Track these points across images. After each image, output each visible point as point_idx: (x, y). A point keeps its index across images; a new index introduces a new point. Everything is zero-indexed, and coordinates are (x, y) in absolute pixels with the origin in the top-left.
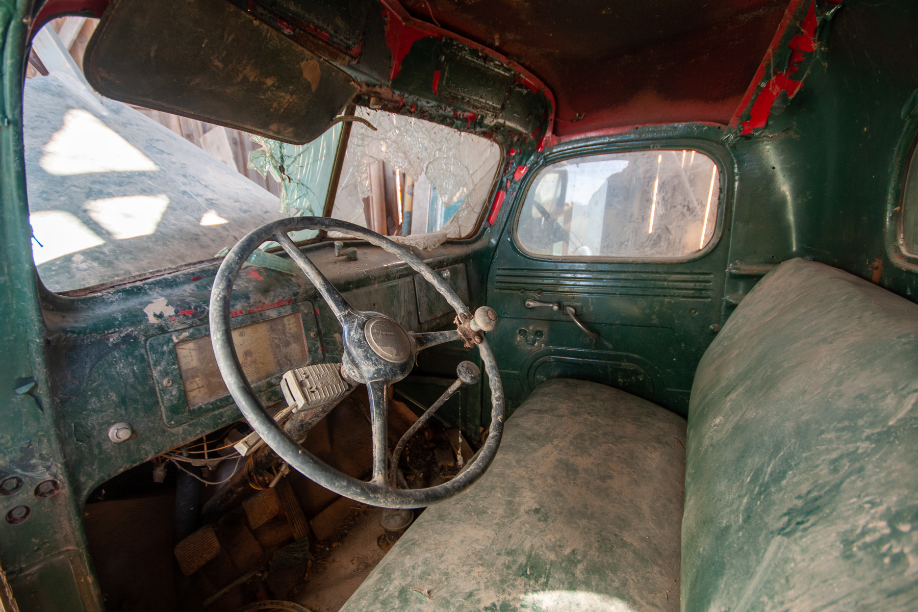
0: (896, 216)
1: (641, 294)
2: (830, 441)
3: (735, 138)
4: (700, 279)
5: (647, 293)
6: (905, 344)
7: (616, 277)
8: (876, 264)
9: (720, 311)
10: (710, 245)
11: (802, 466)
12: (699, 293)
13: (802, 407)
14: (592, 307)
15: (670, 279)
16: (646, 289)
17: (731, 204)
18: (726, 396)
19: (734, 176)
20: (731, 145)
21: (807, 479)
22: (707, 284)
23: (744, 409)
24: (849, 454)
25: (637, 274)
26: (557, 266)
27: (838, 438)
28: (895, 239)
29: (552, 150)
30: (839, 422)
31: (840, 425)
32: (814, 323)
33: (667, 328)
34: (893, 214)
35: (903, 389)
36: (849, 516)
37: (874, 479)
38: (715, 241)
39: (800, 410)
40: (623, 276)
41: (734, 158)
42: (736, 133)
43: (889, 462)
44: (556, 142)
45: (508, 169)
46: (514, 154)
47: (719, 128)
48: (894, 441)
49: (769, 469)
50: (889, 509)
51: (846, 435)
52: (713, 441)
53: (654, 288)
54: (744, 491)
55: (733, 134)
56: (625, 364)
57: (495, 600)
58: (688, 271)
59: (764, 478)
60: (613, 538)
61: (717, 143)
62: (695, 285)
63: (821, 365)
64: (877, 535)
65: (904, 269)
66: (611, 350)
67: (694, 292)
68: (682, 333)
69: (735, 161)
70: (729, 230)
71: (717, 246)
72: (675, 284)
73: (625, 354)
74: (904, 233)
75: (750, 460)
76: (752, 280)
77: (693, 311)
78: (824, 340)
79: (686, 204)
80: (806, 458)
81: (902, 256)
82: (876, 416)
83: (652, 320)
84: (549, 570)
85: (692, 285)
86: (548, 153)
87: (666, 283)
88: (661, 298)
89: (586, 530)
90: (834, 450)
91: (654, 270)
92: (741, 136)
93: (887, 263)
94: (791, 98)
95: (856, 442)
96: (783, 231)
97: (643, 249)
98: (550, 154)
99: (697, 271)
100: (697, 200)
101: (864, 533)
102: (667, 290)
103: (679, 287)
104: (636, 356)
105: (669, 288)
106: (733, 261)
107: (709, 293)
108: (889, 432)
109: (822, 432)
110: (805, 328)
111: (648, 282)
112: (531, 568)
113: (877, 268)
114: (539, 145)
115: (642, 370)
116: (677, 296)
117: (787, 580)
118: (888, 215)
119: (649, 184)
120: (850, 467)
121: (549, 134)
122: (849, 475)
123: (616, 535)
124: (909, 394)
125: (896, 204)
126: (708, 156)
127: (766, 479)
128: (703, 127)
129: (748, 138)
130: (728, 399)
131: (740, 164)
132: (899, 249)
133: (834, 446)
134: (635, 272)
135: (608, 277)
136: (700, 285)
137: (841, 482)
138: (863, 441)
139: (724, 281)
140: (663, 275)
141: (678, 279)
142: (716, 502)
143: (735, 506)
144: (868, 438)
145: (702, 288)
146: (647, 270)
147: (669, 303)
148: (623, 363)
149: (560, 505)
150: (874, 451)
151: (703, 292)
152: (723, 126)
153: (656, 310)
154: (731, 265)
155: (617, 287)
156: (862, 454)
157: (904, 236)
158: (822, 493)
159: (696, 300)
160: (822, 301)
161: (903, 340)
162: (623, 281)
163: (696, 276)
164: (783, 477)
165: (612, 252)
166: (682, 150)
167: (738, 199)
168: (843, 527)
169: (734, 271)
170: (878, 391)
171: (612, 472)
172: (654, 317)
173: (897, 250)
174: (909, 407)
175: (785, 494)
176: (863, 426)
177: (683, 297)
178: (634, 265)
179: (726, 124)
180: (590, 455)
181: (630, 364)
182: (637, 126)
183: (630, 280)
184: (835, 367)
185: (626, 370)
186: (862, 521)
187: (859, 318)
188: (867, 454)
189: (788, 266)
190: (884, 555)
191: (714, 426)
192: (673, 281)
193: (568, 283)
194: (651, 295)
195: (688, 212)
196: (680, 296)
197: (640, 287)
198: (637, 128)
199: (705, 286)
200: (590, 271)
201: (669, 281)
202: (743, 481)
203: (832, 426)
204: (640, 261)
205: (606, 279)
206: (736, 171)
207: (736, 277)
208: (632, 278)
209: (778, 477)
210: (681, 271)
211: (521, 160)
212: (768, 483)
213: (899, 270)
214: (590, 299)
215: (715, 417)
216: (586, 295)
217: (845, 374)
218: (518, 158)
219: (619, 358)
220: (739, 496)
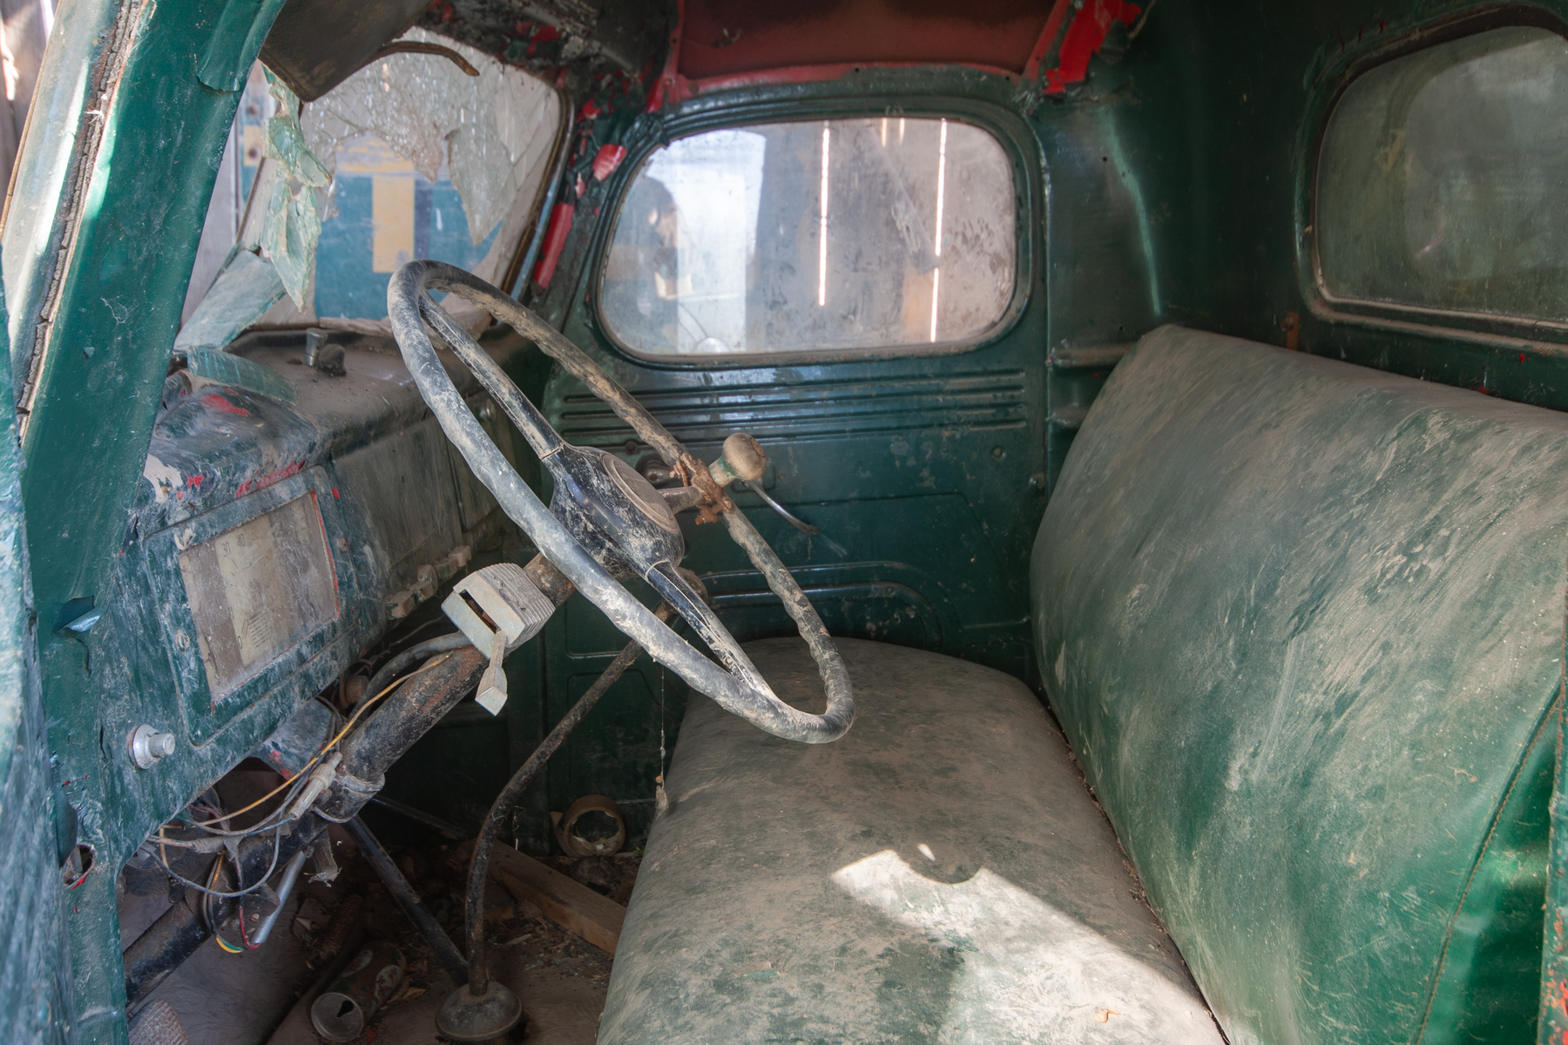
0: (1308, 240)
1: (894, 425)
2: (1319, 524)
3: (1037, 99)
4: (1003, 384)
5: (908, 423)
6: (1368, 399)
7: (841, 394)
8: (1290, 320)
9: (1045, 448)
10: (1013, 311)
11: (1294, 563)
12: (1004, 412)
13: (1268, 509)
14: (796, 466)
15: (948, 387)
16: (904, 414)
17: (1043, 229)
18: (1134, 557)
19: (1040, 175)
20: (1031, 113)
21: (1307, 571)
22: (1016, 393)
23: (1179, 554)
24: (1344, 526)
25: (883, 384)
26: (708, 380)
27: (1326, 518)
28: (1312, 278)
29: (681, 107)
30: (1322, 502)
31: (1325, 505)
32: (1242, 409)
33: (952, 493)
34: (1304, 238)
35: (1381, 443)
36: (1365, 570)
37: (1377, 530)
38: (1020, 302)
39: (1267, 514)
40: (855, 390)
41: (1037, 139)
42: (1036, 90)
43: (1388, 509)
44: (687, 92)
45: (578, 152)
46: (594, 116)
47: (1008, 78)
48: (1386, 491)
49: (1252, 592)
50: (1400, 544)
51: (1335, 510)
52: (1141, 620)
53: (919, 410)
54: (1225, 635)
55: (1031, 92)
56: (878, 586)
57: (886, 945)
58: (979, 369)
59: (1249, 604)
60: (1007, 843)
61: (1006, 107)
62: (995, 397)
63: (1275, 455)
64: (1396, 568)
65: (1332, 322)
66: (847, 559)
67: (993, 411)
68: (981, 501)
69: (1040, 144)
70: (1044, 280)
71: (1026, 313)
72: (958, 397)
73: (875, 564)
74: (1323, 266)
75: (1219, 601)
76: (1094, 378)
77: (997, 452)
78: (1267, 426)
79: (960, 229)
80: (1296, 554)
81: (1326, 303)
82: (1361, 479)
83: (922, 480)
84: (940, 897)
85: (988, 397)
86: (671, 116)
87: (940, 398)
88: (934, 431)
89: (962, 841)
90: (1326, 530)
91: (916, 372)
92: (1047, 97)
93: (1306, 315)
94: (1132, 35)
95: (1348, 510)
96: (1133, 274)
97: (887, 329)
98: (678, 117)
99: (996, 367)
100: (979, 221)
101: (1383, 575)
102: (945, 412)
103: (966, 403)
104: (897, 565)
105: (948, 408)
106: (1056, 343)
107: (1023, 411)
108: (1379, 487)
109: (1306, 520)
110: (1232, 418)
111: (907, 399)
112: (912, 900)
113: (1291, 328)
114: (650, 98)
115: (912, 595)
116: (964, 423)
117: (1320, 662)
118: (1298, 239)
119: (885, 188)
120: (1349, 535)
121: (669, 75)
122: (1352, 541)
123: (1008, 838)
124: (1388, 445)
125: (1306, 222)
126: (990, 133)
127: (1252, 604)
128: (980, 75)
129: (1058, 100)
130: (1141, 556)
131: (1050, 149)
132: (1319, 292)
133: (1325, 526)
134: (879, 379)
135: (825, 394)
136: (1003, 397)
137: (1346, 552)
138: (1355, 506)
139: (1045, 383)
140: (933, 382)
141: (962, 387)
142: (1186, 675)
143: (1218, 660)
144: (1359, 502)
145: (1007, 401)
146: (903, 373)
147: (951, 439)
148: (873, 587)
149: (899, 819)
150: (1369, 509)
151: (1011, 410)
152: (1013, 76)
153: (927, 457)
154: (1053, 349)
155: (845, 415)
156: (1358, 517)
157: (1323, 271)
158: (1329, 571)
159: (1000, 427)
160: (1241, 380)
161: (1365, 396)
162: (855, 402)
163: (993, 379)
164: (1276, 586)
165: (824, 340)
166: (939, 119)
167: (1053, 218)
168: (1361, 582)
169: (1060, 362)
170: (1355, 455)
171: (950, 762)
172: (925, 473)
173: (1318, 294)
174: (1392, 456)
175: (1284, 601)
176: (1350, 494)
177: (977, 423)
178: (875, 365)
179: (1020, 70)
180: (899, 746)
181: (887, 585)
182: (857, 65)
183: (870, 397)
184: (1293, 451)
185: (880, 600)
186: (1378, 567)
187: (1303, 387)
188: (1363, 515)
189: (1157, 342)
190: (1408, 577)
191: (1132, 602)
192: (953, 392)
193: (736, 416)
194: (914, 427)
195: (965, 247)
196: (969, 423)
197: (892, 412)
198: (857, 70)
199: (1012, 397)
200: (784, 384)
201: (946, 393)
202: (1218, 627)
203: (1316, 509)
204: (885, 355)
205: (822, 400)
206: (1043, 163)
207: (1064, 373)
208: (874, 393)
209: (1266, 594)
210: (965, 370)
211: (611, 129)
212: (1256, 605)
213: (1325, 324)
214: (790, 450)
215: (1128, 590)
216: (782, 442)
217: (1309, 454)
218: (602, 127)
219: (861, 577)
220: (1220, 646)
